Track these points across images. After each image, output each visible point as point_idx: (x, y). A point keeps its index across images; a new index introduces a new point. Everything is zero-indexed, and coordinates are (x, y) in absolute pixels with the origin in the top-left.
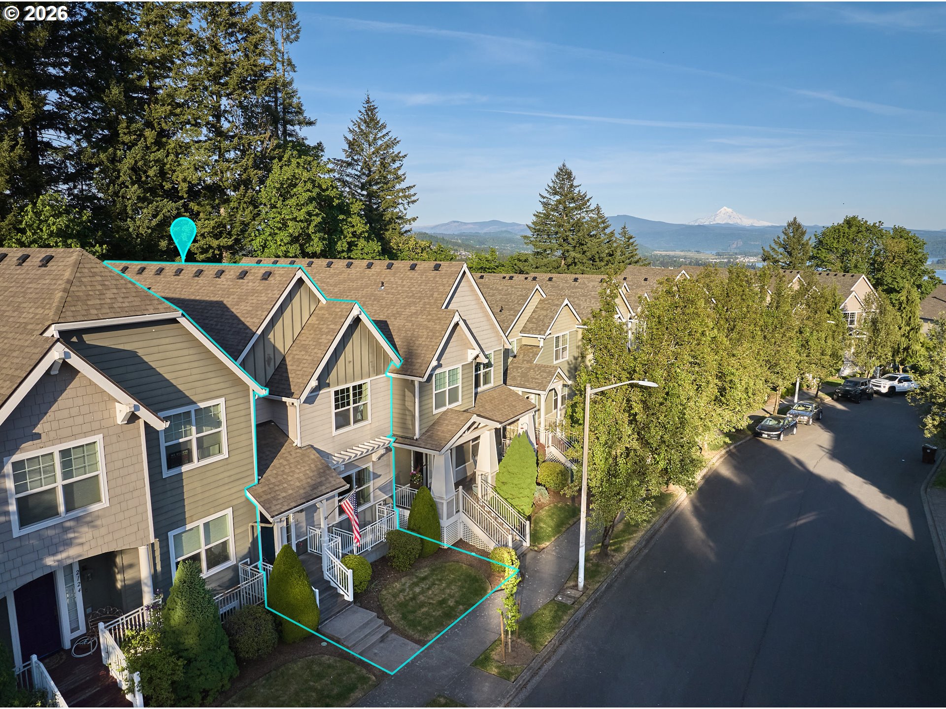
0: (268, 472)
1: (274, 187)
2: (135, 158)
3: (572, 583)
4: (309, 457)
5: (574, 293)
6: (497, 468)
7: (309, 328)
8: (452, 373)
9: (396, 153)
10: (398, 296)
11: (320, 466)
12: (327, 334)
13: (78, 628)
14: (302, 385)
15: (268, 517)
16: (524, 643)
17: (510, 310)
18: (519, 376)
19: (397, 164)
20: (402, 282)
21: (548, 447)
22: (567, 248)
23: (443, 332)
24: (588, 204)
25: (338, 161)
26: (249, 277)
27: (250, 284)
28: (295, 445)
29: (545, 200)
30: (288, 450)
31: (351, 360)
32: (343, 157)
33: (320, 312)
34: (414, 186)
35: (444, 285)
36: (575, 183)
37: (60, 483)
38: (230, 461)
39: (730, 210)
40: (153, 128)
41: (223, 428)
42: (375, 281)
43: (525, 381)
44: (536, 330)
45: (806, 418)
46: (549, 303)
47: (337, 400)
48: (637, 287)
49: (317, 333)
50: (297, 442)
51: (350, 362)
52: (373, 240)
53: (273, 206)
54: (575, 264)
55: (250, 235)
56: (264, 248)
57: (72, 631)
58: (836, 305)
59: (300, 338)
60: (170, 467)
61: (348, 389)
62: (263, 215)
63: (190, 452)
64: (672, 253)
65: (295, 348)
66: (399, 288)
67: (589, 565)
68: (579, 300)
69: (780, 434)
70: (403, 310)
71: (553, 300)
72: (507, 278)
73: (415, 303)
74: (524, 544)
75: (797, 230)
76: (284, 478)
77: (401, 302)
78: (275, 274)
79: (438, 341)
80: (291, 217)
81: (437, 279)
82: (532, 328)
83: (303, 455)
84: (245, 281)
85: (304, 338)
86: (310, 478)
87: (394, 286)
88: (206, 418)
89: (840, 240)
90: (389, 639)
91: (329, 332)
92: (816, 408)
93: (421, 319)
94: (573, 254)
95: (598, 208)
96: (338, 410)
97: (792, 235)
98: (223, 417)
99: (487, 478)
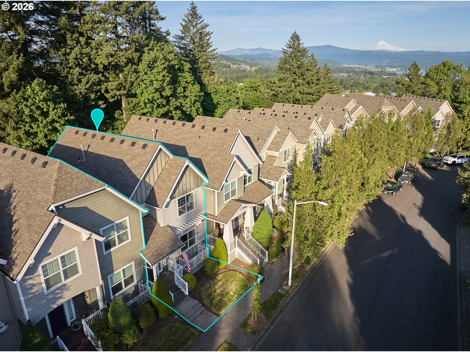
0: (149, 242)
1: (146, 64)
2: (76, 53)
3: (286, 283)
4: (167, 232)
5: (295, 124)
6: (254, 224)
7: (166, 170)
8: (233, 183)
9: (207, 32)
10: (207, 145)
11: (172, 236)
12: (174, 175)
13: (73, 318)
14: (163, 201)
15: (150, 265)
16: (262, 316)
17: (262, 139)
18: (266, 173)
19: (208, 37)
20: (209, 137)
21: (279, 206)
22: (295, 77)
23: (229, 167)
24: (307, 53)
25: (178, 36)
26: (136, 146)
27: (137, 150)
28: (160, 226)
29: (285, 51)
30: (158, 229)
31: (185, 184)
32: (180, 34)
33: (170, 162)
34: (217, 49)
35: (229, 141)
36: (301, 42)
37: (61, 269)
38: (132, 242)
39: (384, 42)
40: (84, 36)
41: (129, 229)
42: (196, 135)
43: (269, 175)
44: (275, 149)
45: (407, 181)
46: (282, 134)
47: (179, 203)
48: (328, 113)
49: (169, 173)
50: (162, 225)
51: (185, 185)
52: (196, 84)
53: (146, 74)
54: (299, 86)
55: (135, 87)
56: (142, 94)
57: (71, 319)
58: (430, 117)
59: (161, 175)
60: (106, 249)
61: (184, 197)
62: (141, 78)
63: (115, 241)
64: (352, 66)
65: (159, 180)
66: (208, 140)
67: (294, 272)
68: (297, 128)
69: (393, 192)
70: (209, 153)
71: (284, 132)
72: (262, 114)
73: (215, 149)
74: (265, 260)
75: (416, 68)
76: (156, 244)
77: (208, 148)
78: (148, 146)
79: (226, 171)
80: (155, 79)
81: (226, 137)
82: (273, 147)
83: (165, 231)
84: (135, 148)
85: (163, 176)
86: (168, 243)
87: (205, 139)
88: (121, 226)
89: (438, 74)
90: (204, 313)
91: (174, 174)
92: (413, 176)
93: (218, 158)
94: (298, 81)
95: (312, 55)
96: (180, 207)
97: (413, 70)
98: (128, 225)
99: (249, 230)
